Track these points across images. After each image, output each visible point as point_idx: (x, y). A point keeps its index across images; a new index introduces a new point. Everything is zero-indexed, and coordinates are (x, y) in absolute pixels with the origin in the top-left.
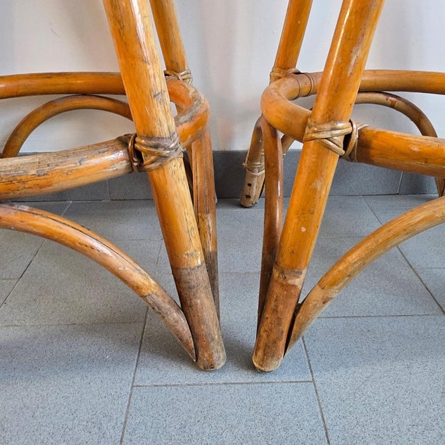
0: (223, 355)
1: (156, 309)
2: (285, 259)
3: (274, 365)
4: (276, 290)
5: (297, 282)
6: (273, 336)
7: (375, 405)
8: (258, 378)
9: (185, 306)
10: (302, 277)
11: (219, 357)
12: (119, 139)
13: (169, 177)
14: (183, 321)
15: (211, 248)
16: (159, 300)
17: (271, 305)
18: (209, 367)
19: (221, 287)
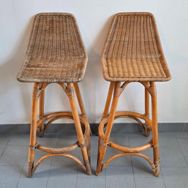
0: (91, 172)
1: (81, 166)
2: (100, 159)
3: (99, 175)
4: (99, 163)
5: (102, 163)
6: (99, 170)
7: (114, 181)
8: (97, 177)
9: (85, 165)
10: (103, 162)
11: (91, 173)
12: (76, 143)
13: (84, 149)
14: (85, 167)
15: (89, 156)
16: (82, 165)
17: (98, 166)
18: (89, 174)
19: (91, 161)
